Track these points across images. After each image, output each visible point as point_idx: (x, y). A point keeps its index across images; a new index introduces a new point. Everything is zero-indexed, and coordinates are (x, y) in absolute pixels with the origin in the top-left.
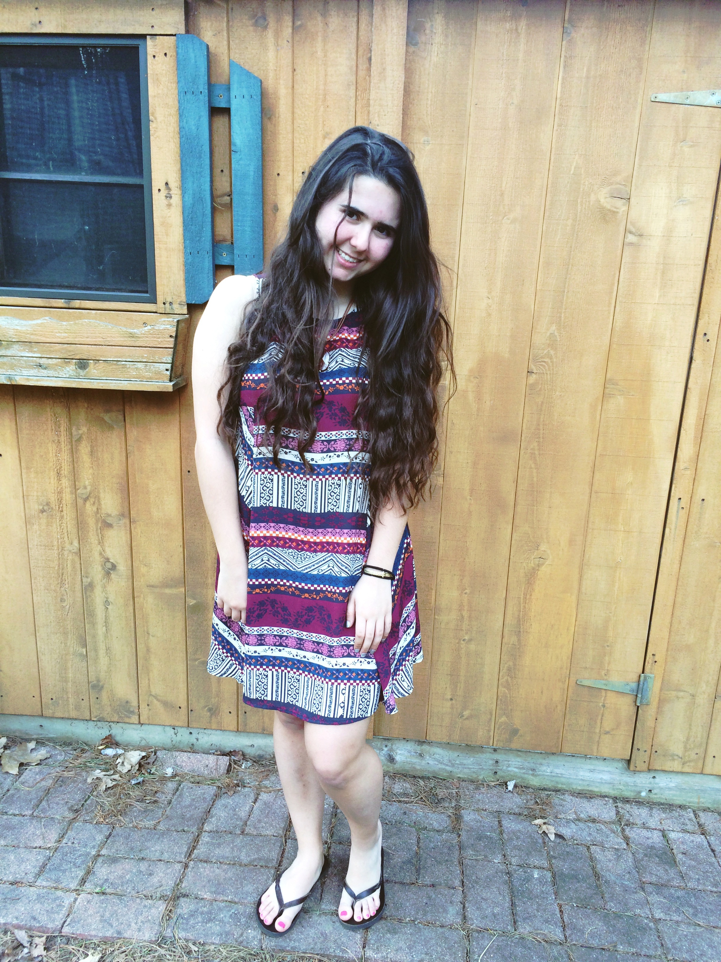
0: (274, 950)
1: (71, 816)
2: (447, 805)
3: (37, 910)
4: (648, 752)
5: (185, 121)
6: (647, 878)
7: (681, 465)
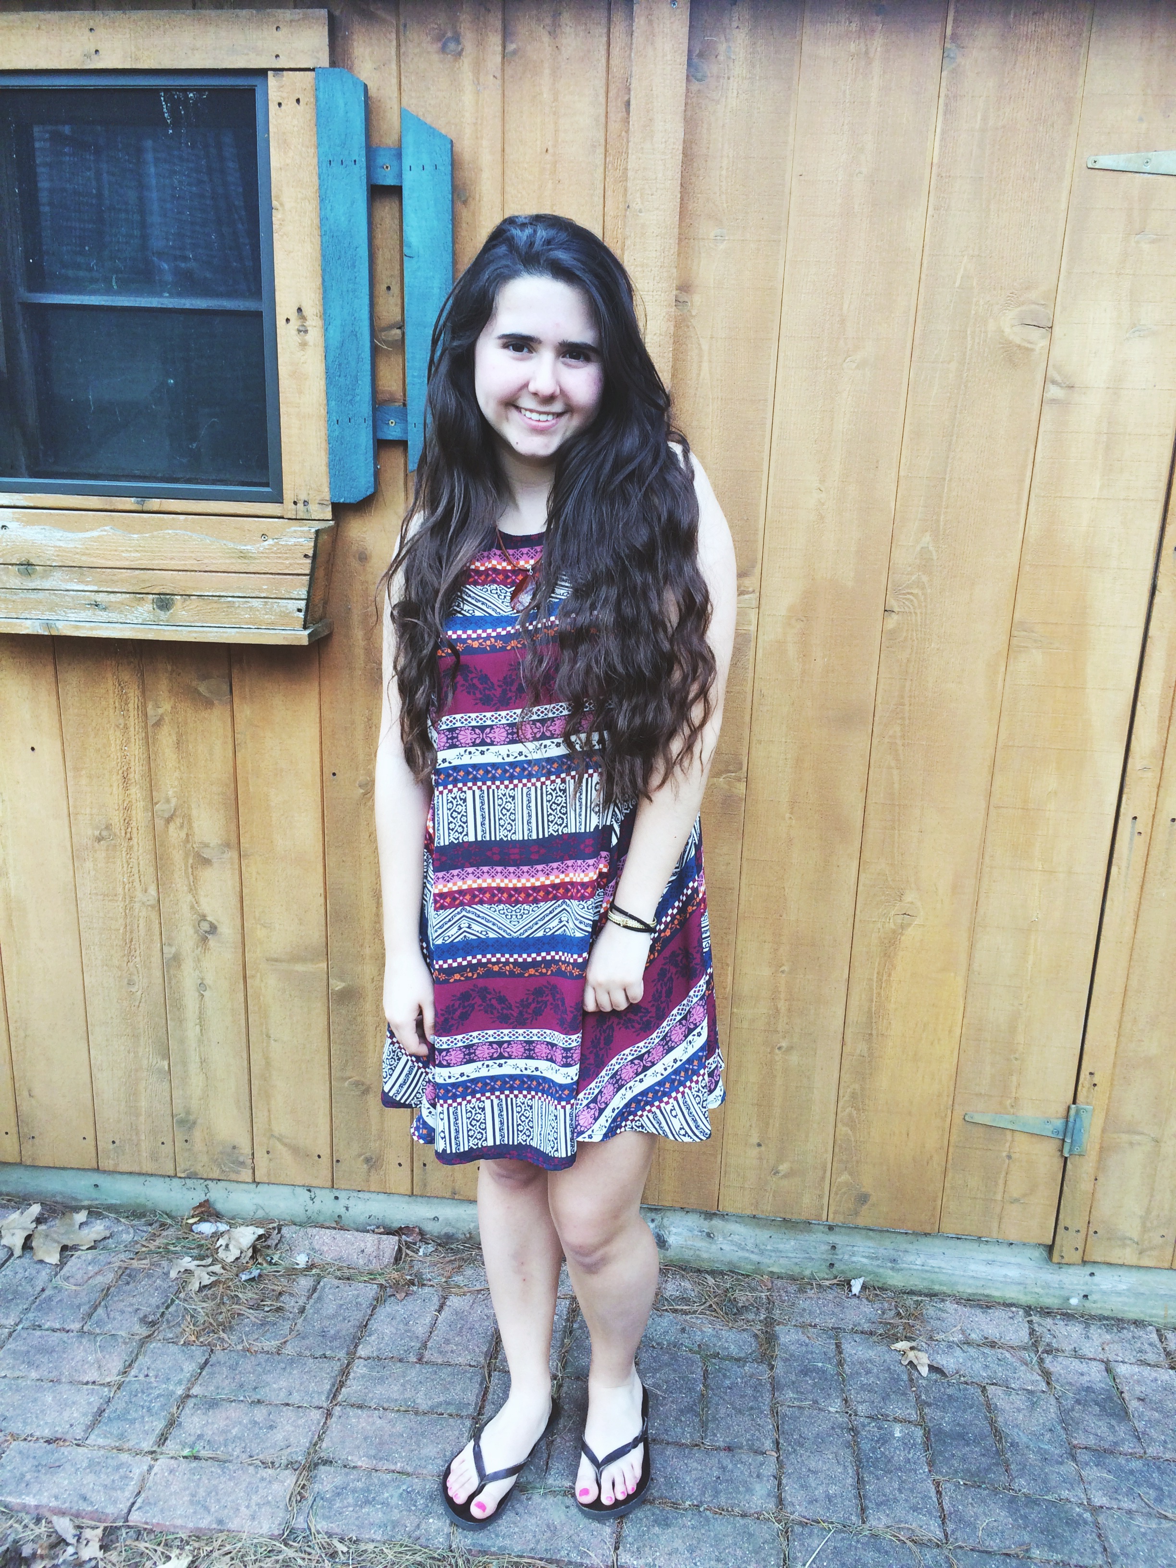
0: (470, 1551)
1: (144, 1331)
2: (751, 1316)
3: (88, 1484)
4: (1082, 1235)
5: (329, 208)
6: (1080, 1439)
7: (1136, 762)
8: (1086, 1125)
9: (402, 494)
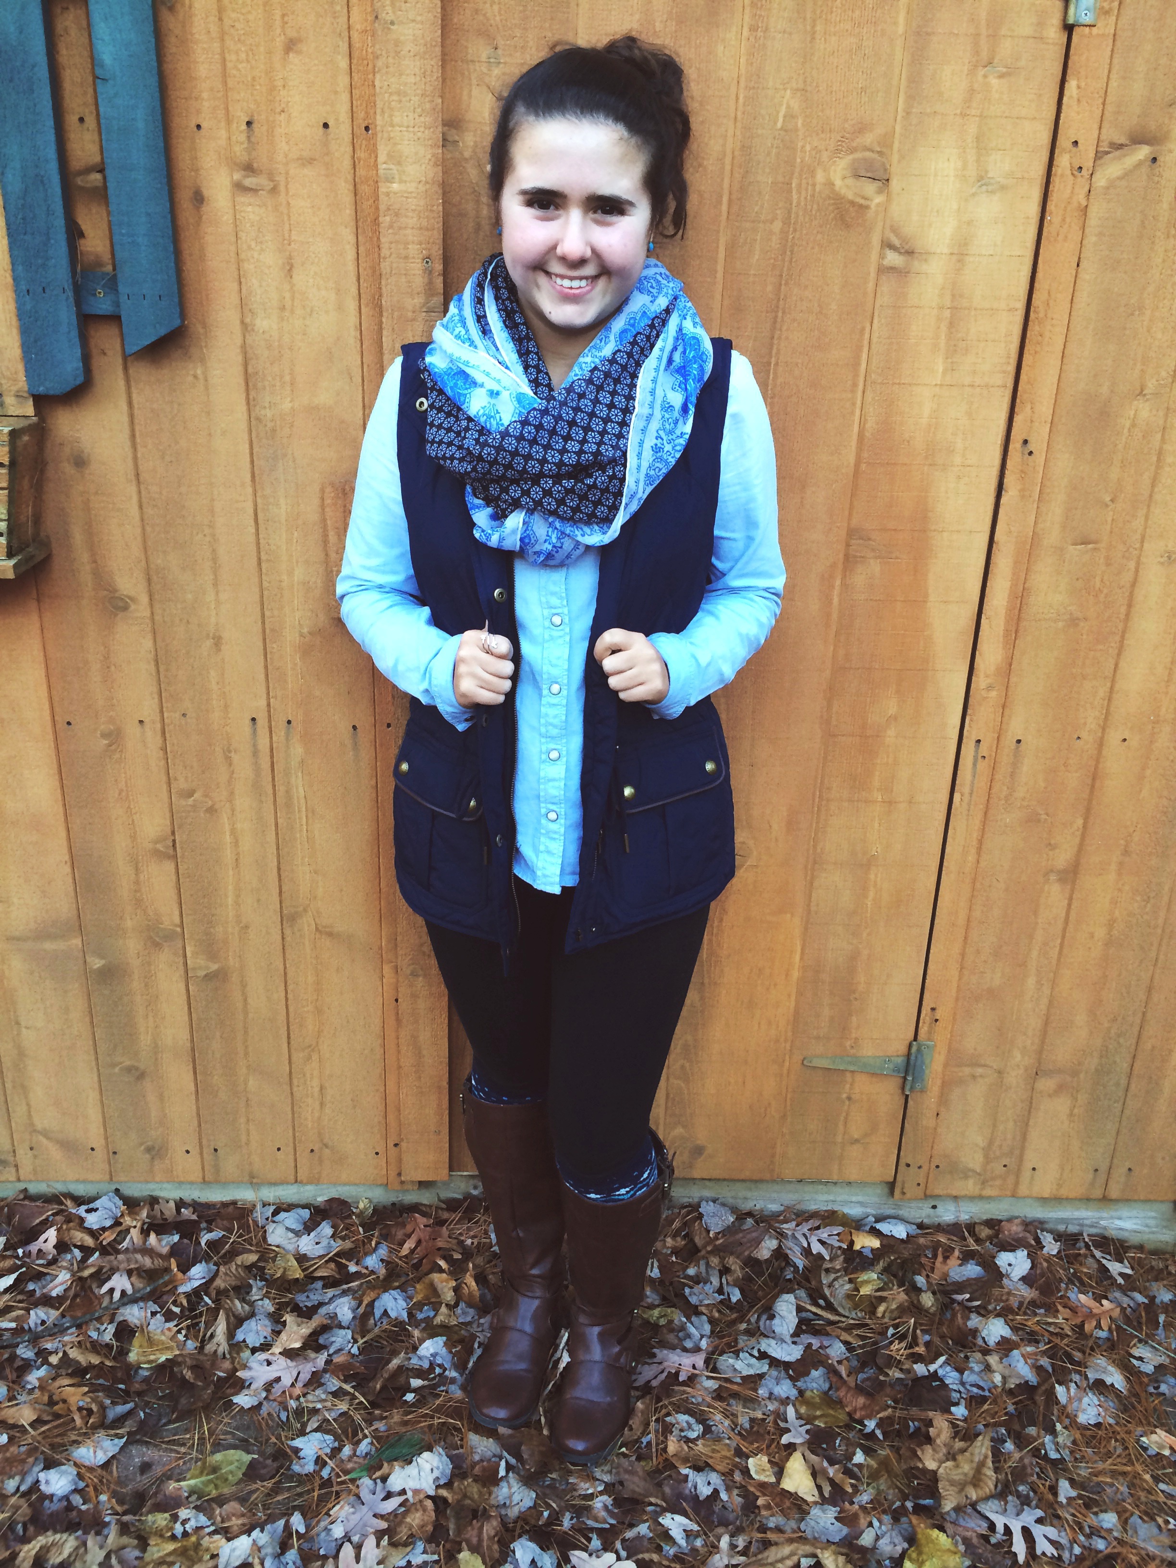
4: (924, 1170)
7: (981, 681)
8: (927, 1061)
9: (122, 383)
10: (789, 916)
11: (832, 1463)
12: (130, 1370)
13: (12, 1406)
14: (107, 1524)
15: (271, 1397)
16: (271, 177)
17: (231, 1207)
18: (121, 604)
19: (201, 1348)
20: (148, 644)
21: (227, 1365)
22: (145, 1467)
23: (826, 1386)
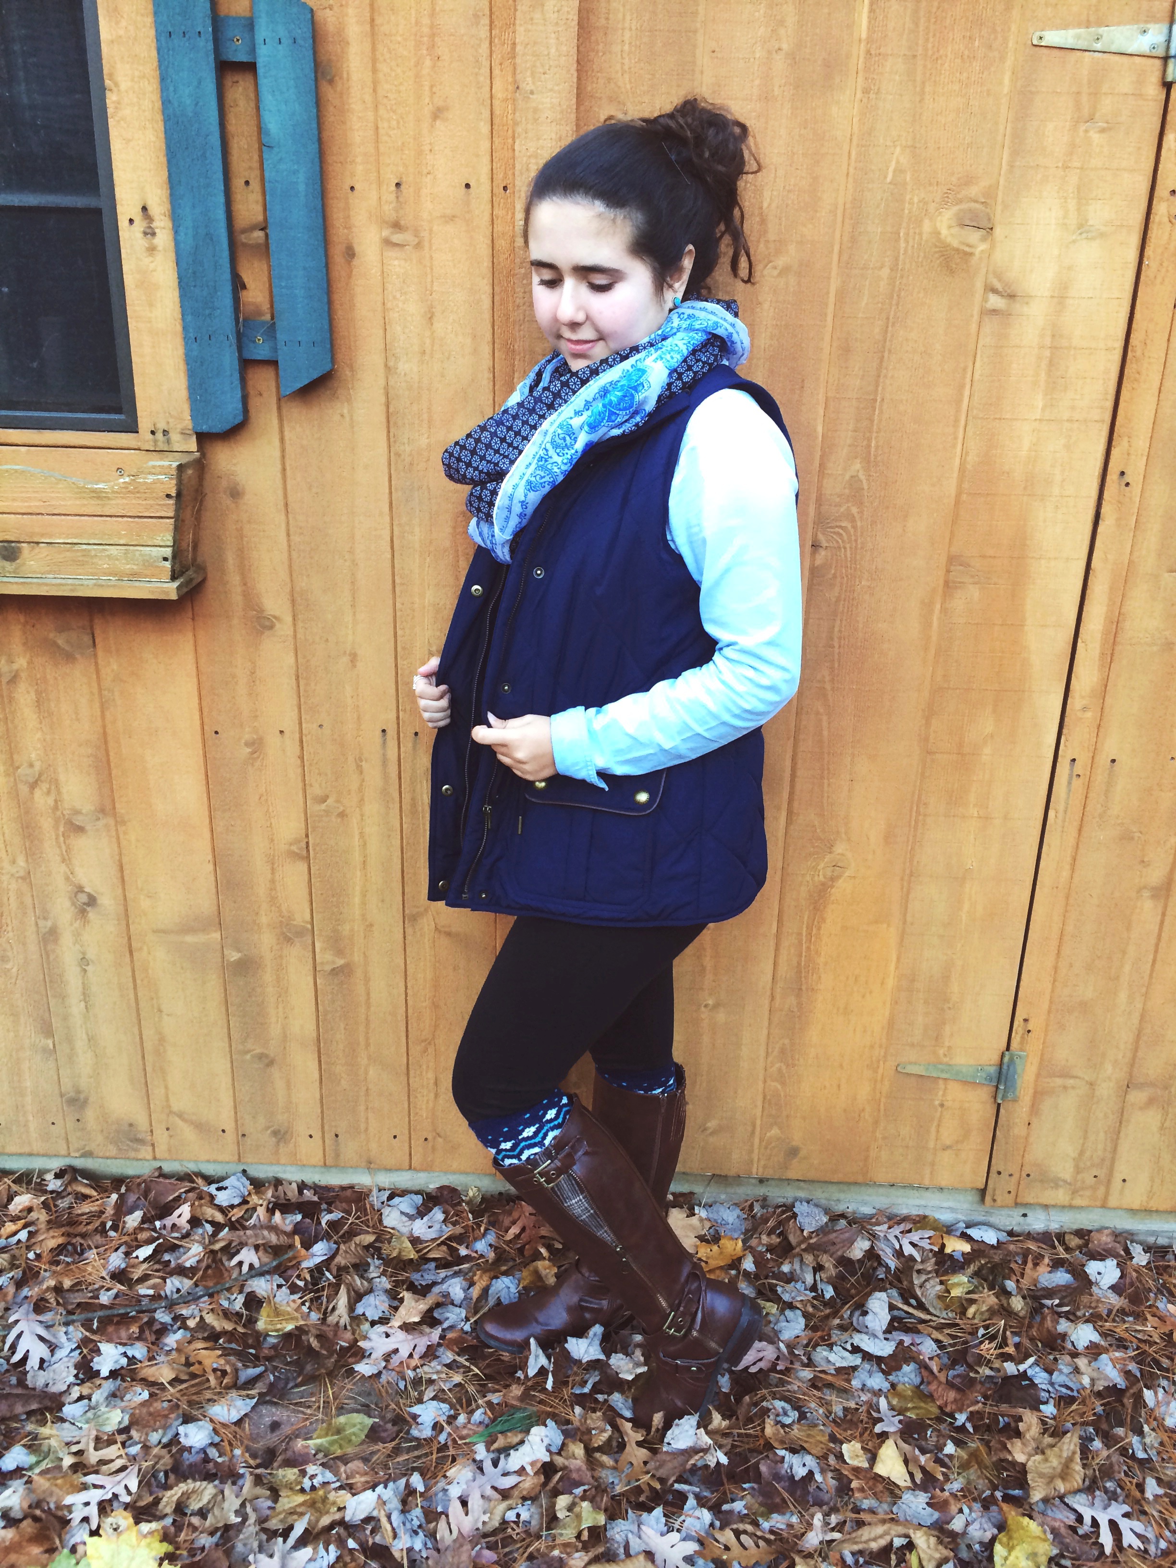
4: (1016, 1176)
5: (171, 89)
7: (1075, 703)
8: (1019, 1070)
9: (275, 422)
10: (885, 926)
11: (923, 1452)
12: (259, 1338)
13: (152, 1365)
14: (242, 1476)
15: (390, 1367)
16: (416, 233)
17: (349, 1192)
18: (267, 623)
19: (324, 1320)
20: (291, 660)
21: (348, 1335)
22: (275, 1426)
23: (917, 1381)
